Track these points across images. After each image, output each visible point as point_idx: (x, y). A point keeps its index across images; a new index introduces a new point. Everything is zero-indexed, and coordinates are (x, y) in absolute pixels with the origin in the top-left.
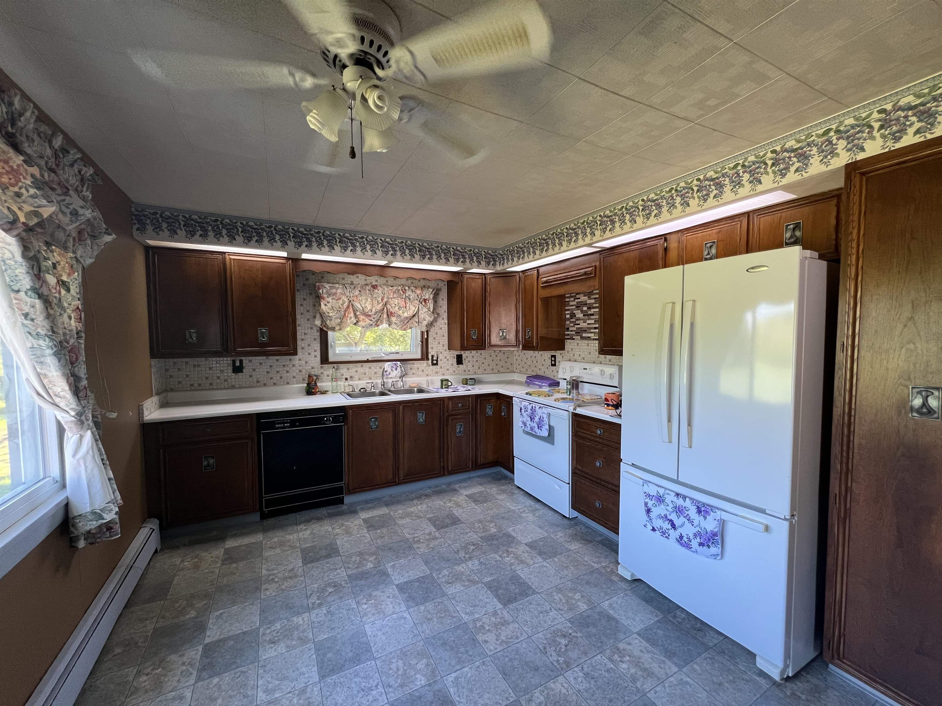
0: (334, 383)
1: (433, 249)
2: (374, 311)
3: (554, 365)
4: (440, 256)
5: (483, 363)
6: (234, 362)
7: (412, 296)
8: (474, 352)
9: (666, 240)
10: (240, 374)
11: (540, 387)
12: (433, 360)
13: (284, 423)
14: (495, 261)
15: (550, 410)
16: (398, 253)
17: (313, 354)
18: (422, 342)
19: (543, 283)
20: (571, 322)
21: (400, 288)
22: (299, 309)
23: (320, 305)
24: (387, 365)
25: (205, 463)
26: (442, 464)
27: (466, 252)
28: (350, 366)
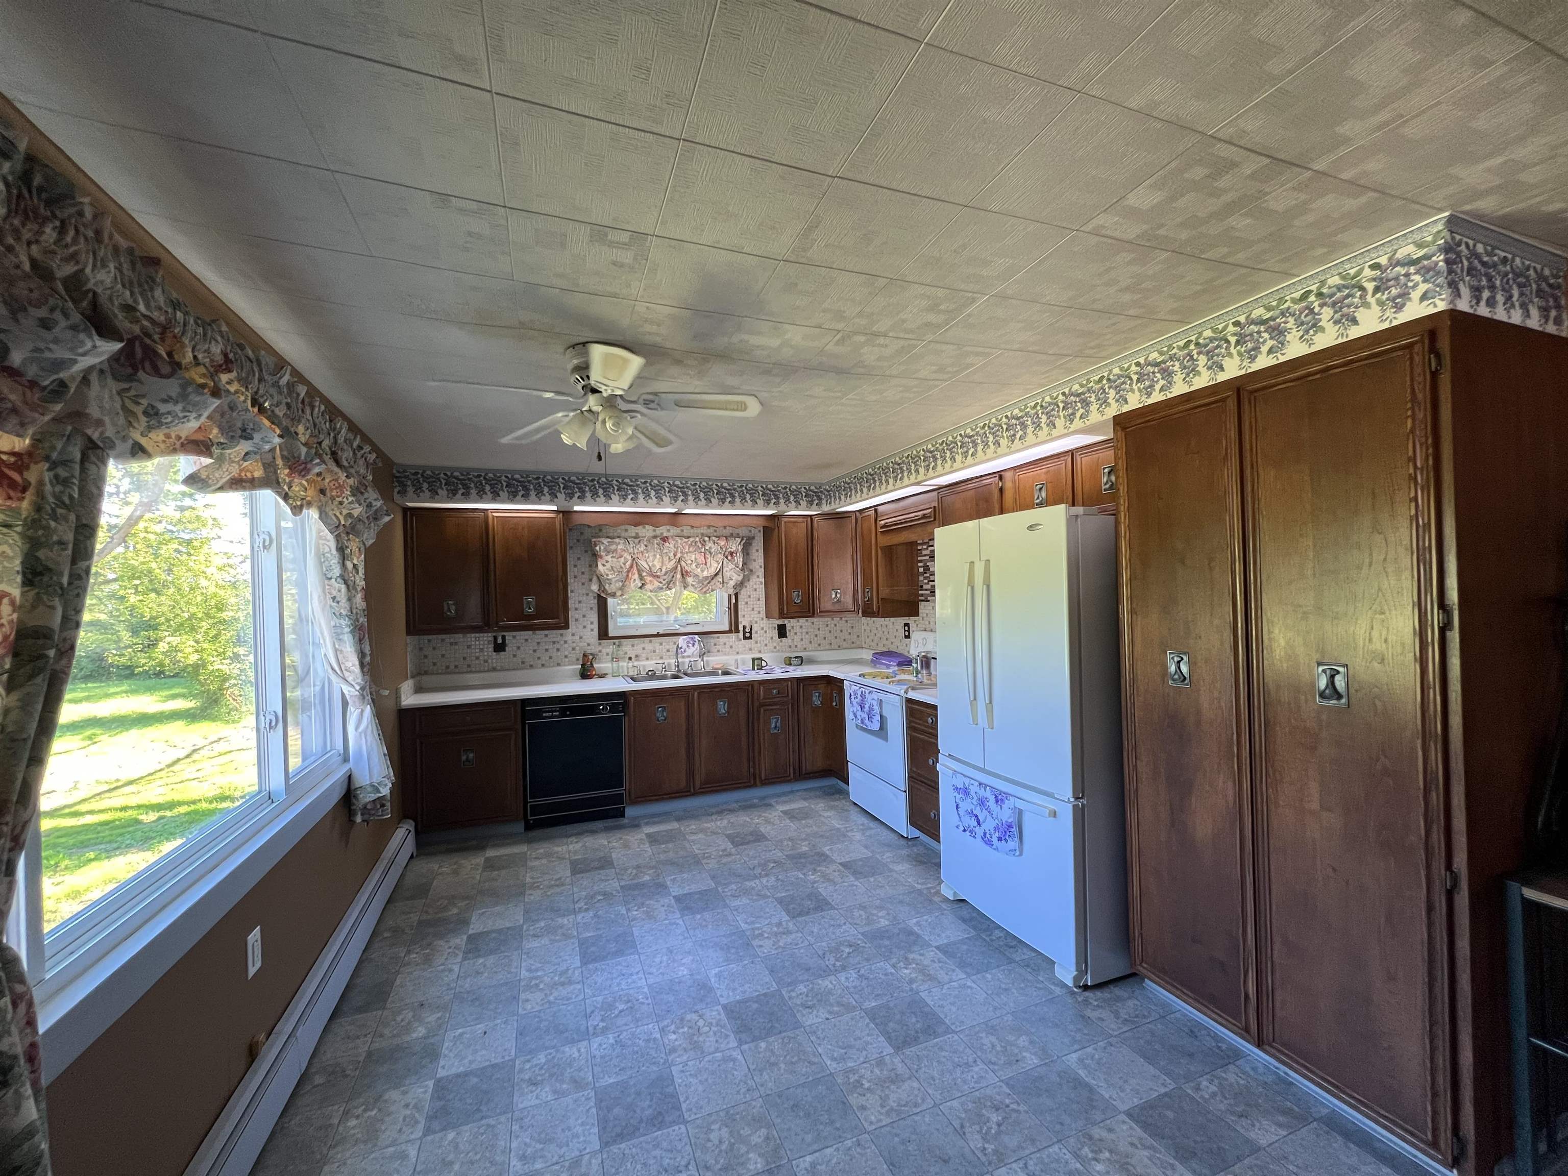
0: (615, 664)
1: (735, 489)
2: (664, 570)
3: (908, 637)
4: (745, 498)
5: (816, 636)
6: (495, 638)
7: (714, 548)
8: (802, 620)
9: (1001, 478)
10: (502, 653)
11: (888, 667)
12: (744, 632)
13: (552, 711)
14: (820, 499)
15: (881, 696)
16: (691, 498)
17: (589, 627)
18: (730, 608)
19: (881, 528)
20: (925, 578)
21: (697, 539)
22: (571, 572)
23: (597, 565)
24: (681, 641)
25: (464, 758)
26: (752, 770)
27: (779, 491)
28: (636, 641)
